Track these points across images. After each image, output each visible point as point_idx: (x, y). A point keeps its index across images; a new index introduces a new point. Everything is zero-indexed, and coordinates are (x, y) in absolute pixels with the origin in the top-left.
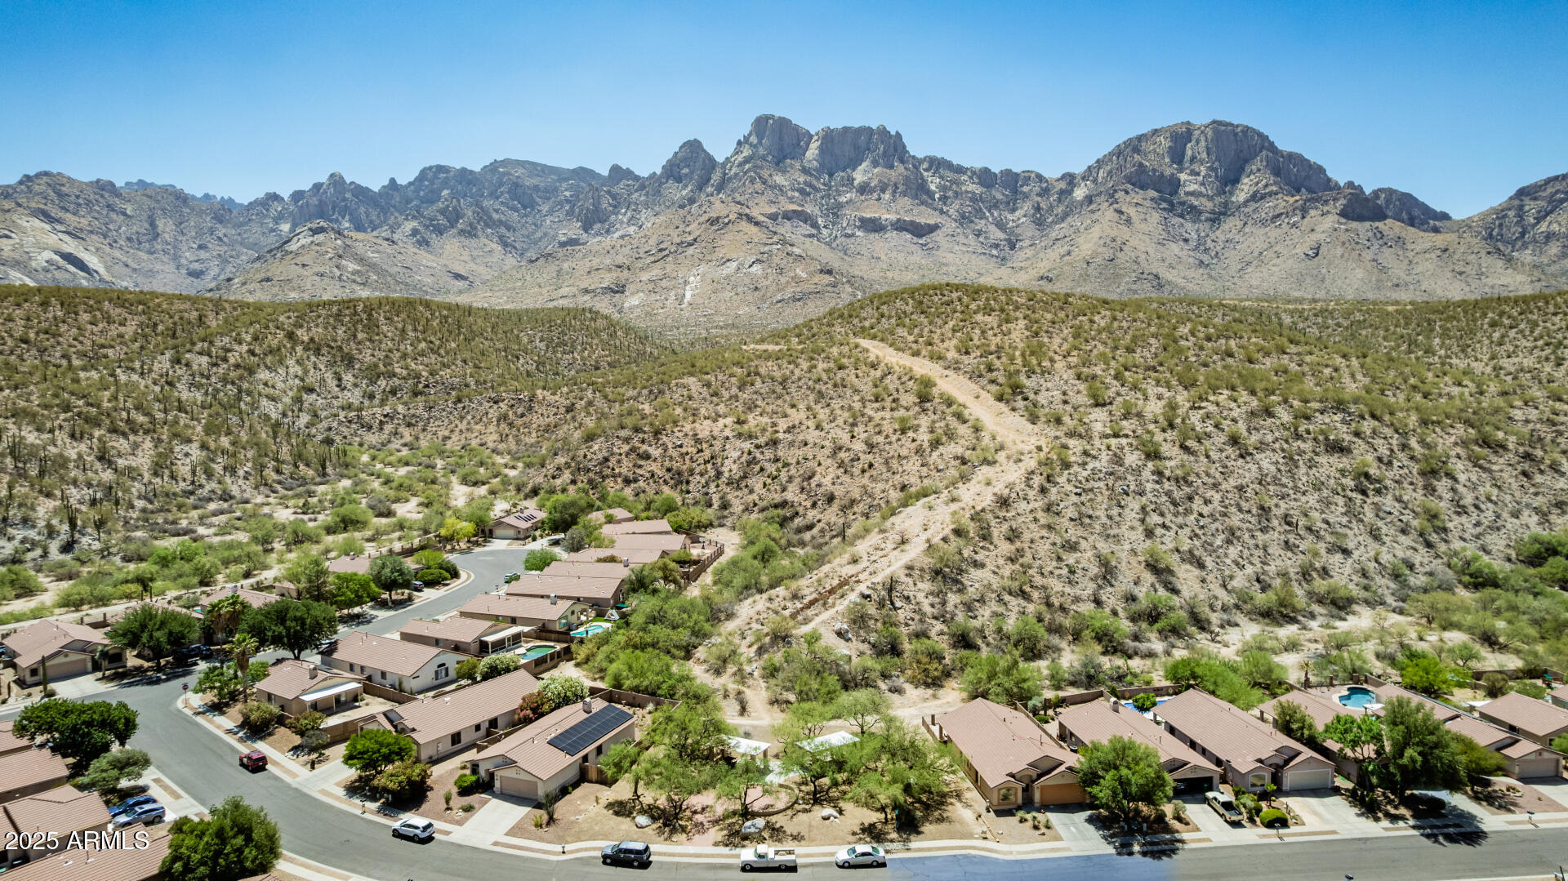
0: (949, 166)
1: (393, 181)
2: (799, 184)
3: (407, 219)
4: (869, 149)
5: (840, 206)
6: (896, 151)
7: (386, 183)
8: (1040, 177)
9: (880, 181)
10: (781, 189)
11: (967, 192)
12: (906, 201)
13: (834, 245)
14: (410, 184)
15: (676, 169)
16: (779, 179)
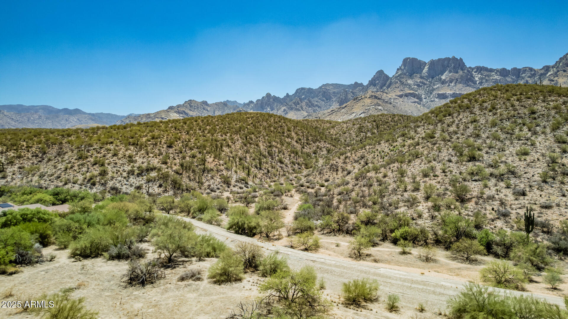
0: (486, 69)
1: (287, 94)
2: (417, 82)
3: (283, 106)
4: (448, 66)
5: (434, 90)
6: (459, 65)
7: (286, 95)
8: (531, 69)
9: (450, 78)
10: (410, 85)
11: (493, 79)
12: (460, 86)
13: (426, 105)
14: (293, 94)
15: (373, 81)
16: (410, 82)
